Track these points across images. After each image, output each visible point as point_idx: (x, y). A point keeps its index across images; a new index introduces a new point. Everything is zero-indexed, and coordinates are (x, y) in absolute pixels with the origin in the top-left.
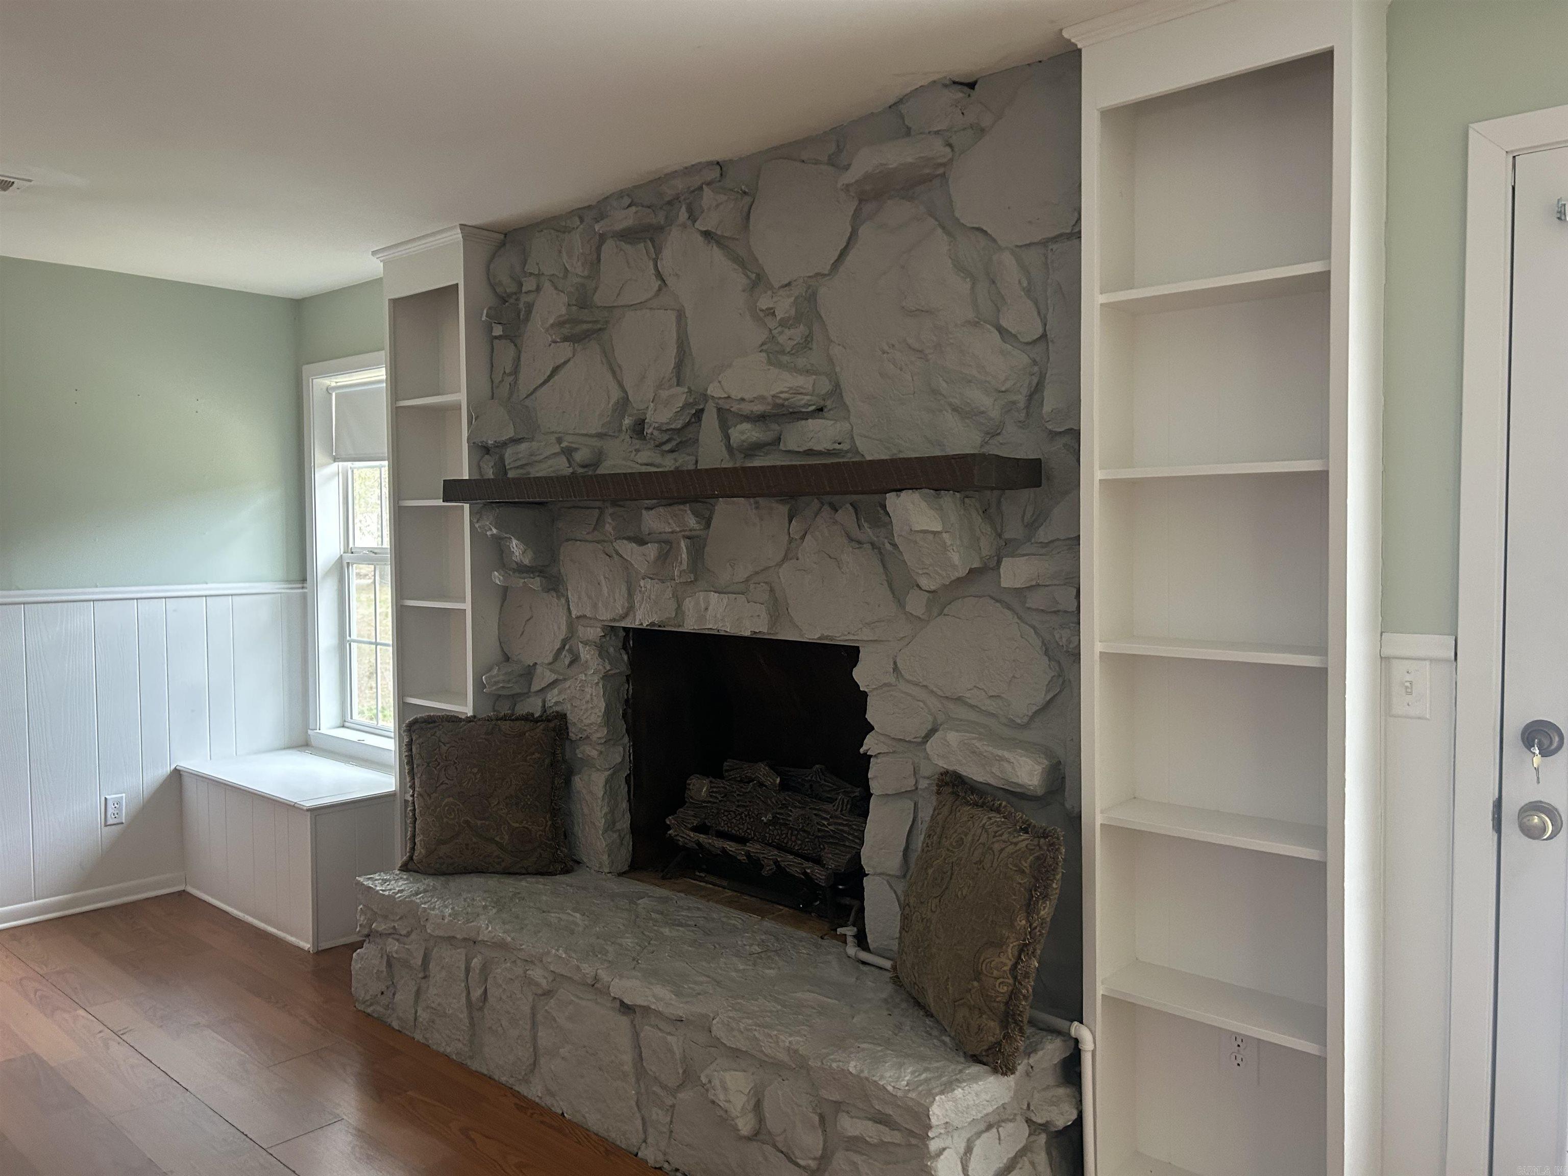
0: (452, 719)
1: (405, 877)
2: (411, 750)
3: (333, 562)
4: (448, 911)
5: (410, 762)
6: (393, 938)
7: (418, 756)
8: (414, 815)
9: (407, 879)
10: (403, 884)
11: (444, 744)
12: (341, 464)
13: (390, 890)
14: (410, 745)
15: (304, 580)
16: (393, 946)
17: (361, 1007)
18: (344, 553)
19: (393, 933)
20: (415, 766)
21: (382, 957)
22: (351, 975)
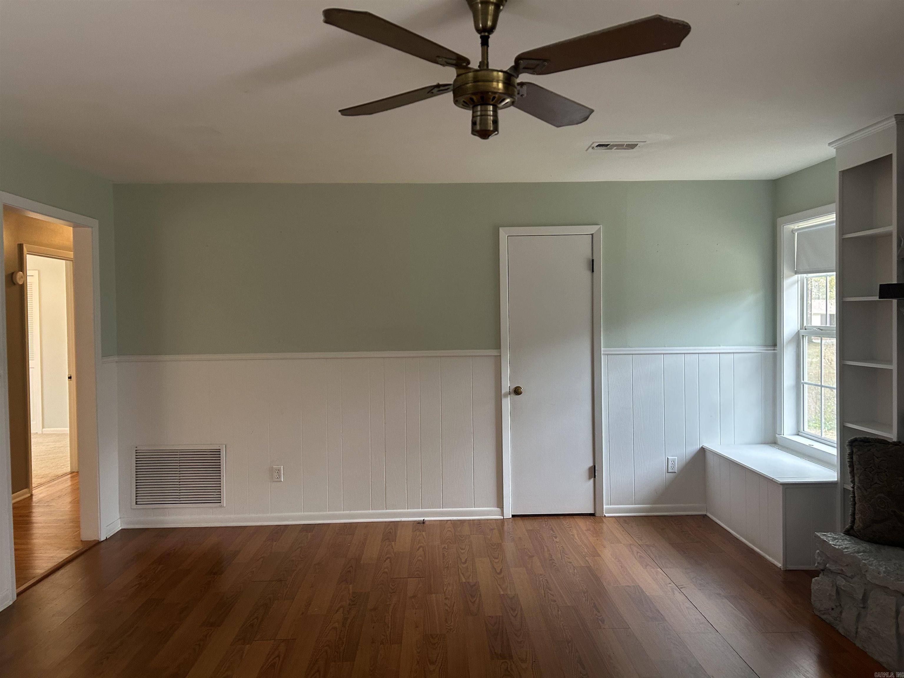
0: (883, 442)
1: (848, 539)
2: (852, 458)
3: (793, 335)
4: (882, 569)
5: (852, 465)
6: (841, 577)
7: (857, 463)
8: (854, 500)
9: (849, 541)
10: (848, 544)
11: (877, 458)
12: (799, 275)
13: (839, 545)
14: (851, 455)
15: (775, 345)
16: (841, 582)
17: (817, 613)
18: (801, 329)
19: (841, 573)
20: (855, 469)
21: (833, 586)
22: (811, 592)
